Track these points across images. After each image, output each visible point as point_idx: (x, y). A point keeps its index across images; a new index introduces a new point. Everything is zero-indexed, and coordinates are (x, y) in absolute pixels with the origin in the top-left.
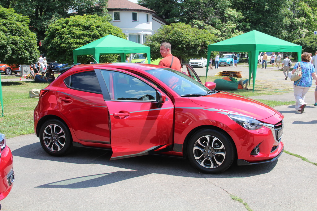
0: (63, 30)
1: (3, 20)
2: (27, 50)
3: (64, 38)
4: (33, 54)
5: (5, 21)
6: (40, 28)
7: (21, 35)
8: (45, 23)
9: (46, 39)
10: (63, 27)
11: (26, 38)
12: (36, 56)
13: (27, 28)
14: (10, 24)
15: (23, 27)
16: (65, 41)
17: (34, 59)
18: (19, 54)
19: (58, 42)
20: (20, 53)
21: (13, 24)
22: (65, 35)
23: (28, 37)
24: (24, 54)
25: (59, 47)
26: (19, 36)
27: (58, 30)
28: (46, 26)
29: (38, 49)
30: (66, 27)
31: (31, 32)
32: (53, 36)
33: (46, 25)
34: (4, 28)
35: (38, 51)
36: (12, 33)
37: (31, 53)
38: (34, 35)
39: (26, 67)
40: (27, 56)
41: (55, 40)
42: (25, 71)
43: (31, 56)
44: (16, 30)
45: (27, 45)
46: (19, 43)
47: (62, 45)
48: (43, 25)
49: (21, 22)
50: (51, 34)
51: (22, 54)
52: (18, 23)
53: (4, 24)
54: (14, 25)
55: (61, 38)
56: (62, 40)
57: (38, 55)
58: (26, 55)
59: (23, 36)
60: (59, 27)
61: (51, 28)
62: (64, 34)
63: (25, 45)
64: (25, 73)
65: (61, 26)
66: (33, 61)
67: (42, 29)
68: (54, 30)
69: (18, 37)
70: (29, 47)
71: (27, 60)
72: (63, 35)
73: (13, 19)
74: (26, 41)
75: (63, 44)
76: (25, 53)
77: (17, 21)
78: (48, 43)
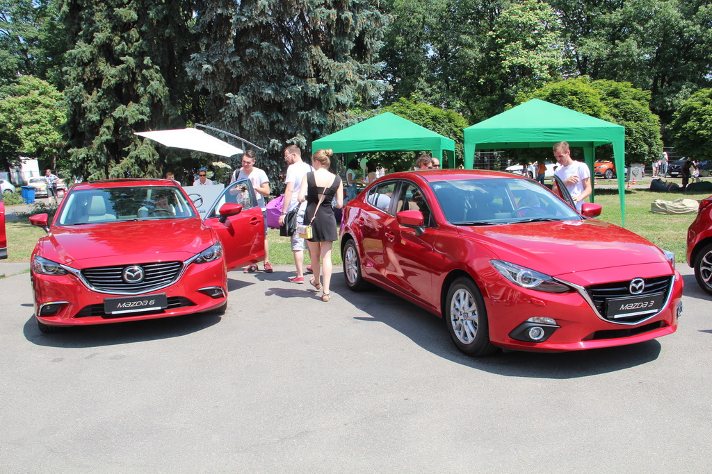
0: (704, 108)
1: (615, 100)
2: (646, 141)
3: (705, 120)
4: (654, 147)
5: (617, 101)
6: (660, 107)
7: (638, 119)
8: (668, 99)
9: (673, 122)
10: (705, 104)
11: (645, 123)
12: (658, 150)
13: (647, 109)
14: (624, 105)
15: (642, 107)
16: (706, 126)
17: (655, 155)
18: (633, 149)
19: (694, 127)
20: (635, 147)
21: (628, 104)
22: (707, 116)
23: (648, 121)
24: (640, 148)
25: (695, 134)
26: (636, 121)
27: (695, 109)
28: (669, 104)
29: (661, 139)
30: (709, 104)
31: (652, 113)
32: (686, 117)
33: (670, 102)
34: (615, 111)
35: (661, 142)
36: (626, 118)
37: (650, 145)
38: (657, 118)
39: (636, 167)
40: (644, 151)
41: (690, 124)
42: (633, 174)
43: (650, 150)
44: (632, 113)
45: (646, 133)
46: (634, 132)
47: (701, 132)
48: (665, 101)
49: (639, 100)
50: (682, 115)
51: (637, 148)
52: (635, 102)
53: (616, 106)
54: (630, 106)
55: (700, 121)
56: (701, 124)
57: (661, 149)
58: (642, 149)
59: (641, 121)
60: (697, 104)
61: (683, 107)
62: (705, 114)
63: (644, 135)
64: (634, 177)
65: (700, 102)
66: (653, 158)
67: (663, 108)
68: (689, 108)
69: (633, 122)
70: (648, 138)
71: (644, 157)
72: (704, 117)
73: (628, 97)
74: (645, 129)
75: (703, 130)
76: (642, 146)
77: (634, 99)
78: (677, 128)
